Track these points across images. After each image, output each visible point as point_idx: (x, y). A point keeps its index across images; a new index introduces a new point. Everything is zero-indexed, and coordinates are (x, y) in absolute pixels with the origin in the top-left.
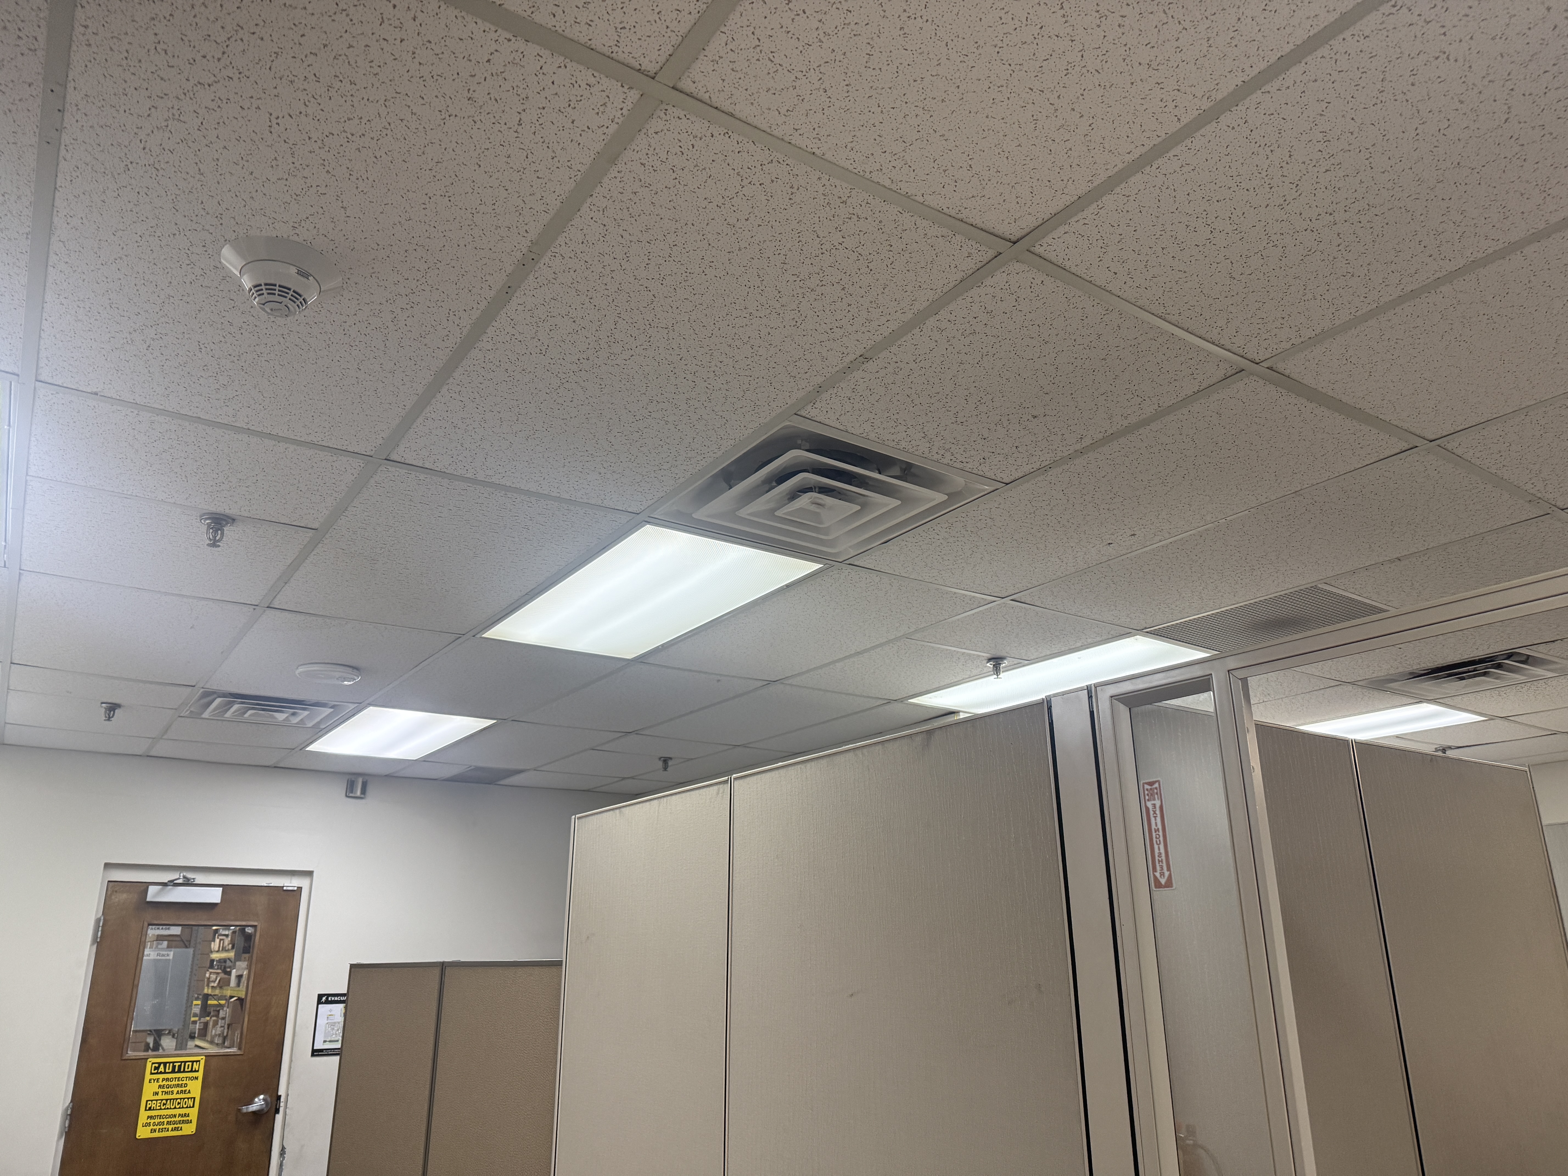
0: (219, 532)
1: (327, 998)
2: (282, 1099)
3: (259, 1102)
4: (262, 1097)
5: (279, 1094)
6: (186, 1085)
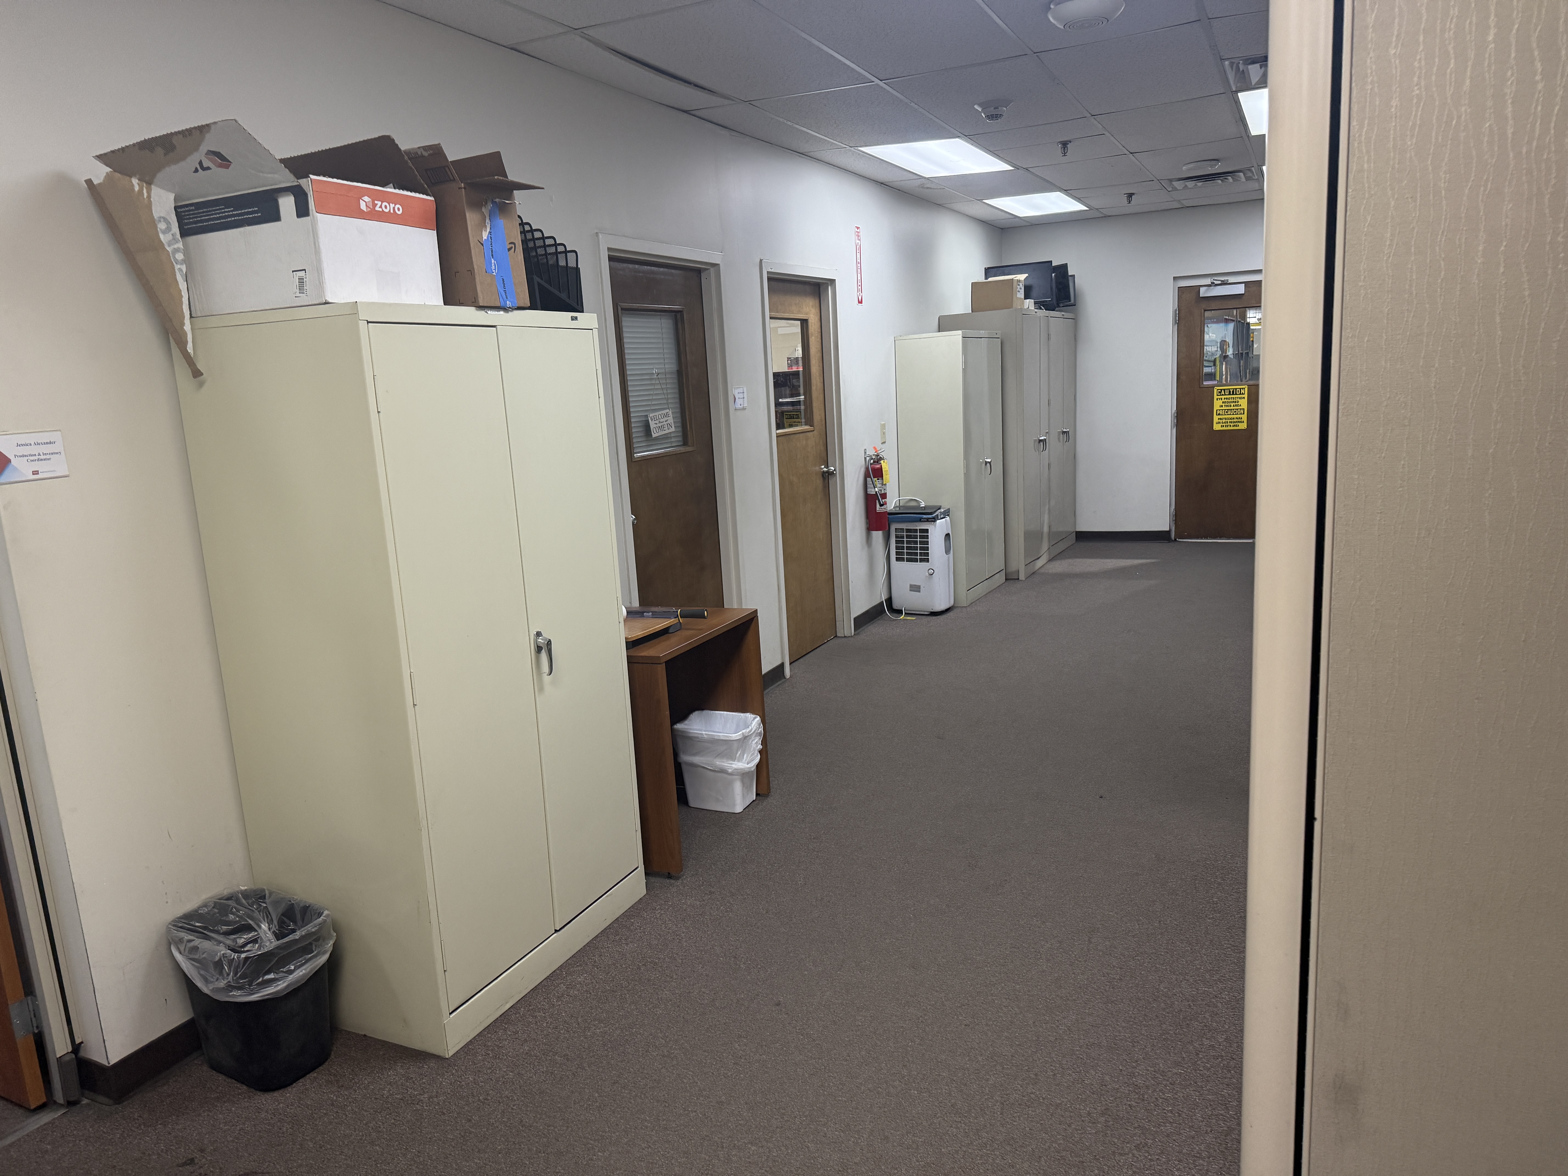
6: (1238, 402)
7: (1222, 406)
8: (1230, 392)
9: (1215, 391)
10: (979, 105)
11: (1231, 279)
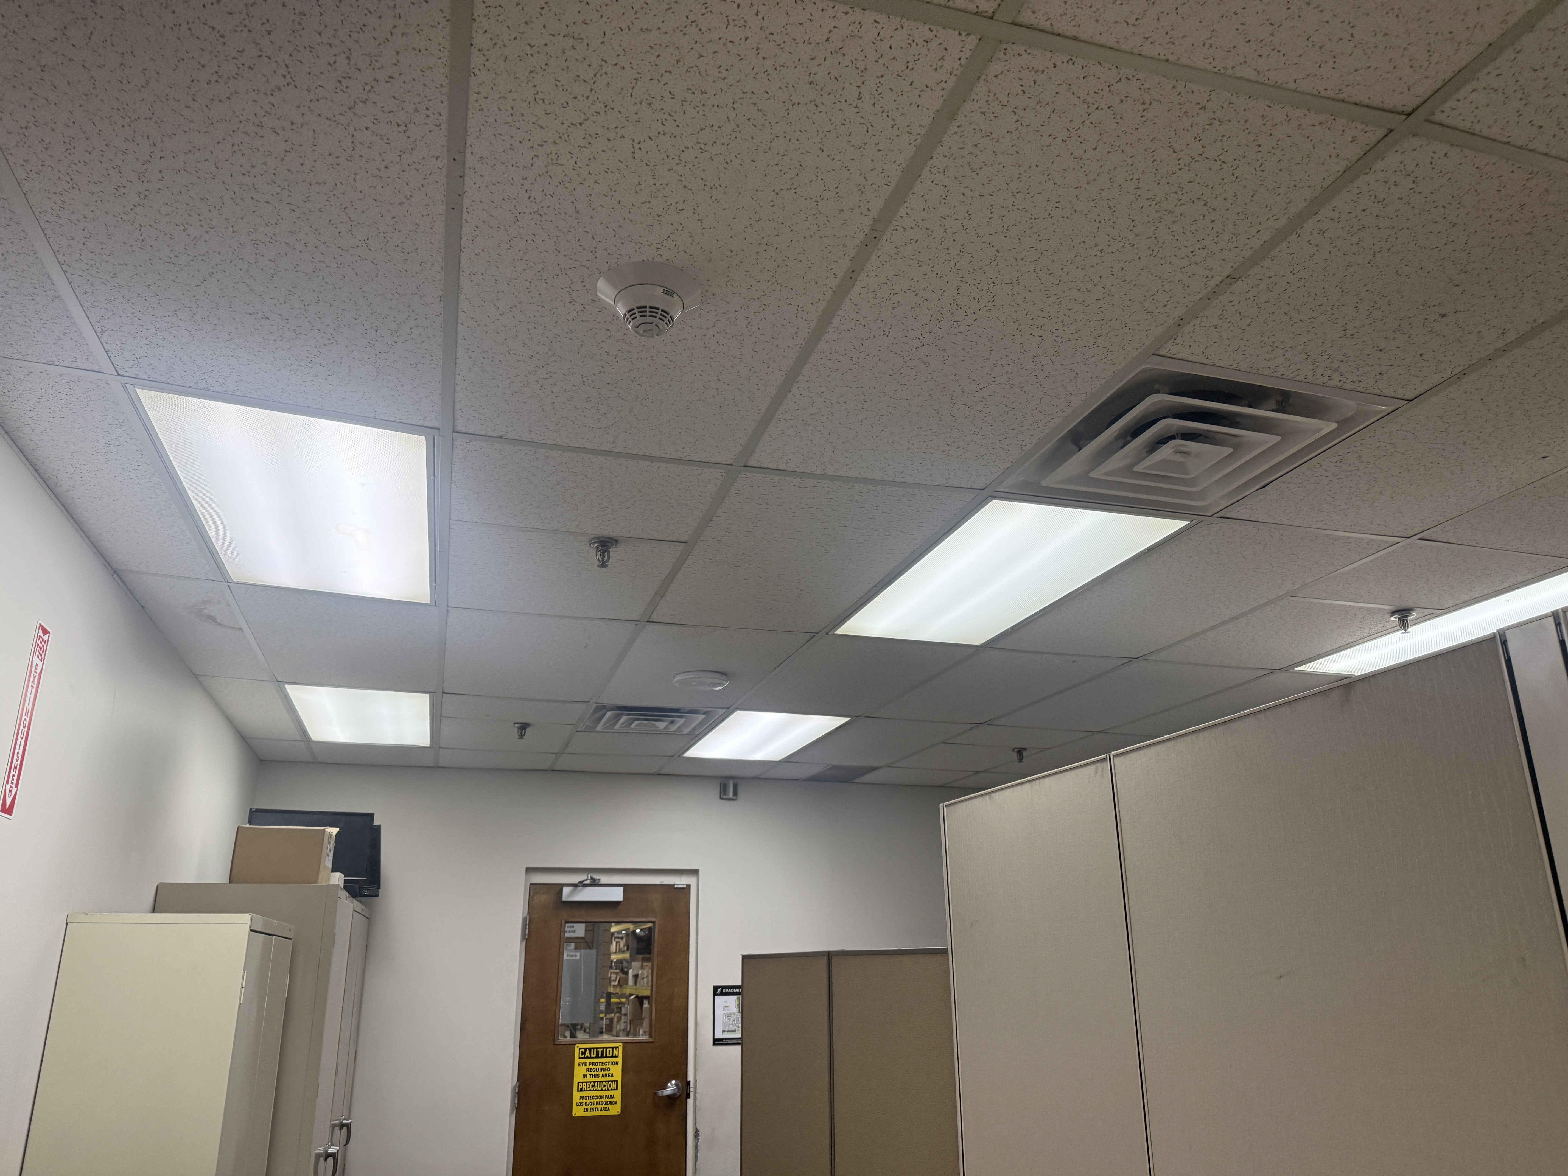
0: (606, 553)
1: (722, 990)
2: (692, 1085)
3: (671, 1087)
4: (673, 1082)
5: (689, 1080)
6: (609, 1069)
7: (586, 1076)
8: (597, 1052)
9: (577, 1050)
11: (606, 879)
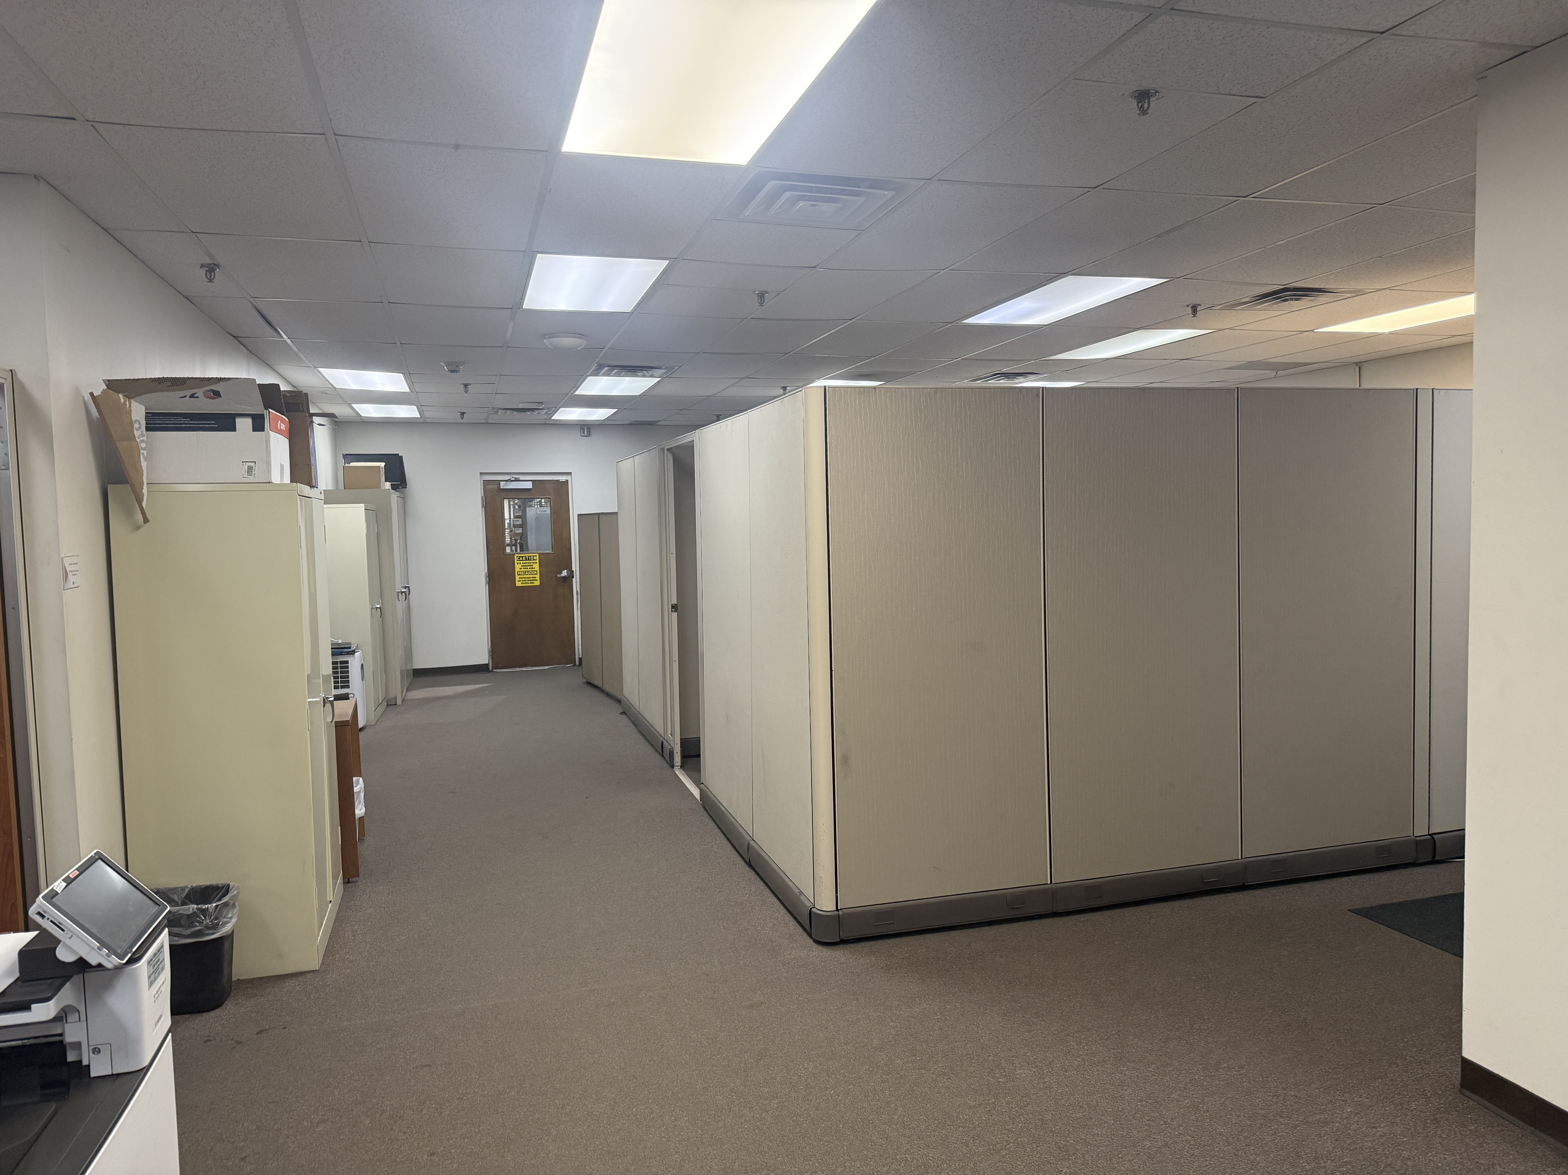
2: (574, 572)
3: (564, 573)
4: (565, 571)
6: (532, 565)
7: (521, 569)
8: (526, 558)
9: (516, 557)
10: (445, 363)
11: (522, 478)
